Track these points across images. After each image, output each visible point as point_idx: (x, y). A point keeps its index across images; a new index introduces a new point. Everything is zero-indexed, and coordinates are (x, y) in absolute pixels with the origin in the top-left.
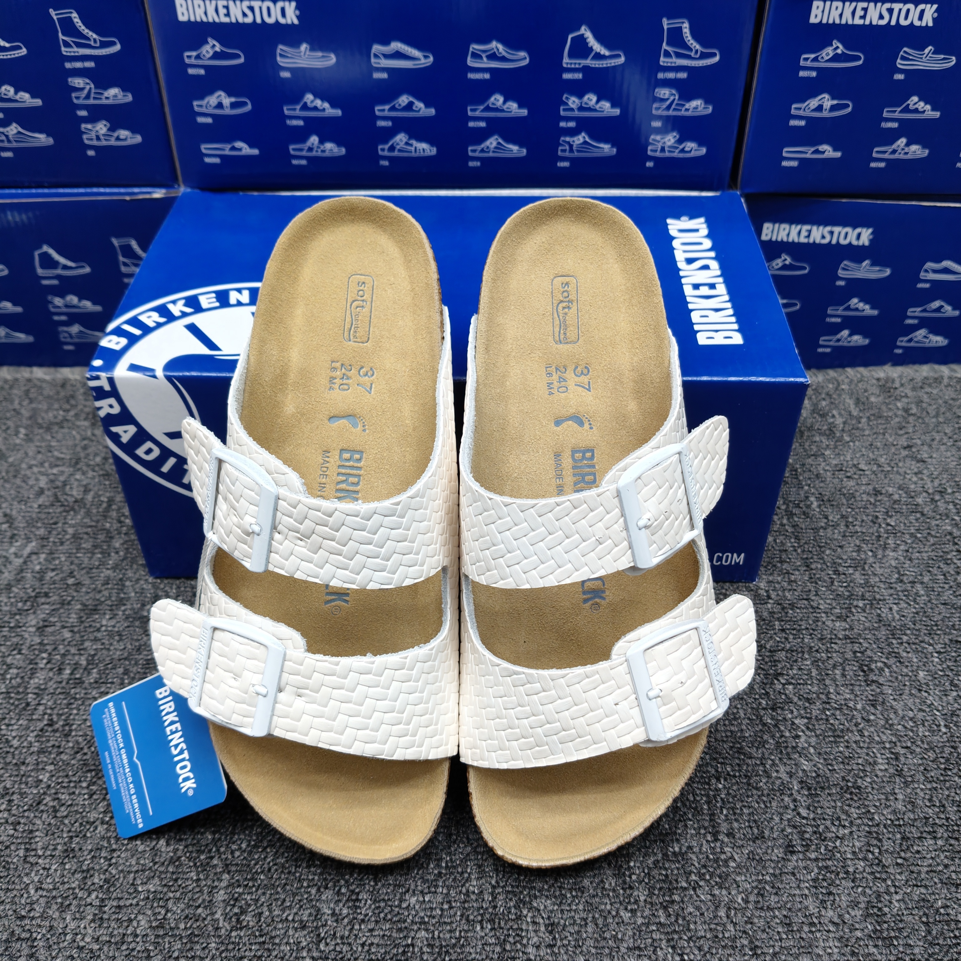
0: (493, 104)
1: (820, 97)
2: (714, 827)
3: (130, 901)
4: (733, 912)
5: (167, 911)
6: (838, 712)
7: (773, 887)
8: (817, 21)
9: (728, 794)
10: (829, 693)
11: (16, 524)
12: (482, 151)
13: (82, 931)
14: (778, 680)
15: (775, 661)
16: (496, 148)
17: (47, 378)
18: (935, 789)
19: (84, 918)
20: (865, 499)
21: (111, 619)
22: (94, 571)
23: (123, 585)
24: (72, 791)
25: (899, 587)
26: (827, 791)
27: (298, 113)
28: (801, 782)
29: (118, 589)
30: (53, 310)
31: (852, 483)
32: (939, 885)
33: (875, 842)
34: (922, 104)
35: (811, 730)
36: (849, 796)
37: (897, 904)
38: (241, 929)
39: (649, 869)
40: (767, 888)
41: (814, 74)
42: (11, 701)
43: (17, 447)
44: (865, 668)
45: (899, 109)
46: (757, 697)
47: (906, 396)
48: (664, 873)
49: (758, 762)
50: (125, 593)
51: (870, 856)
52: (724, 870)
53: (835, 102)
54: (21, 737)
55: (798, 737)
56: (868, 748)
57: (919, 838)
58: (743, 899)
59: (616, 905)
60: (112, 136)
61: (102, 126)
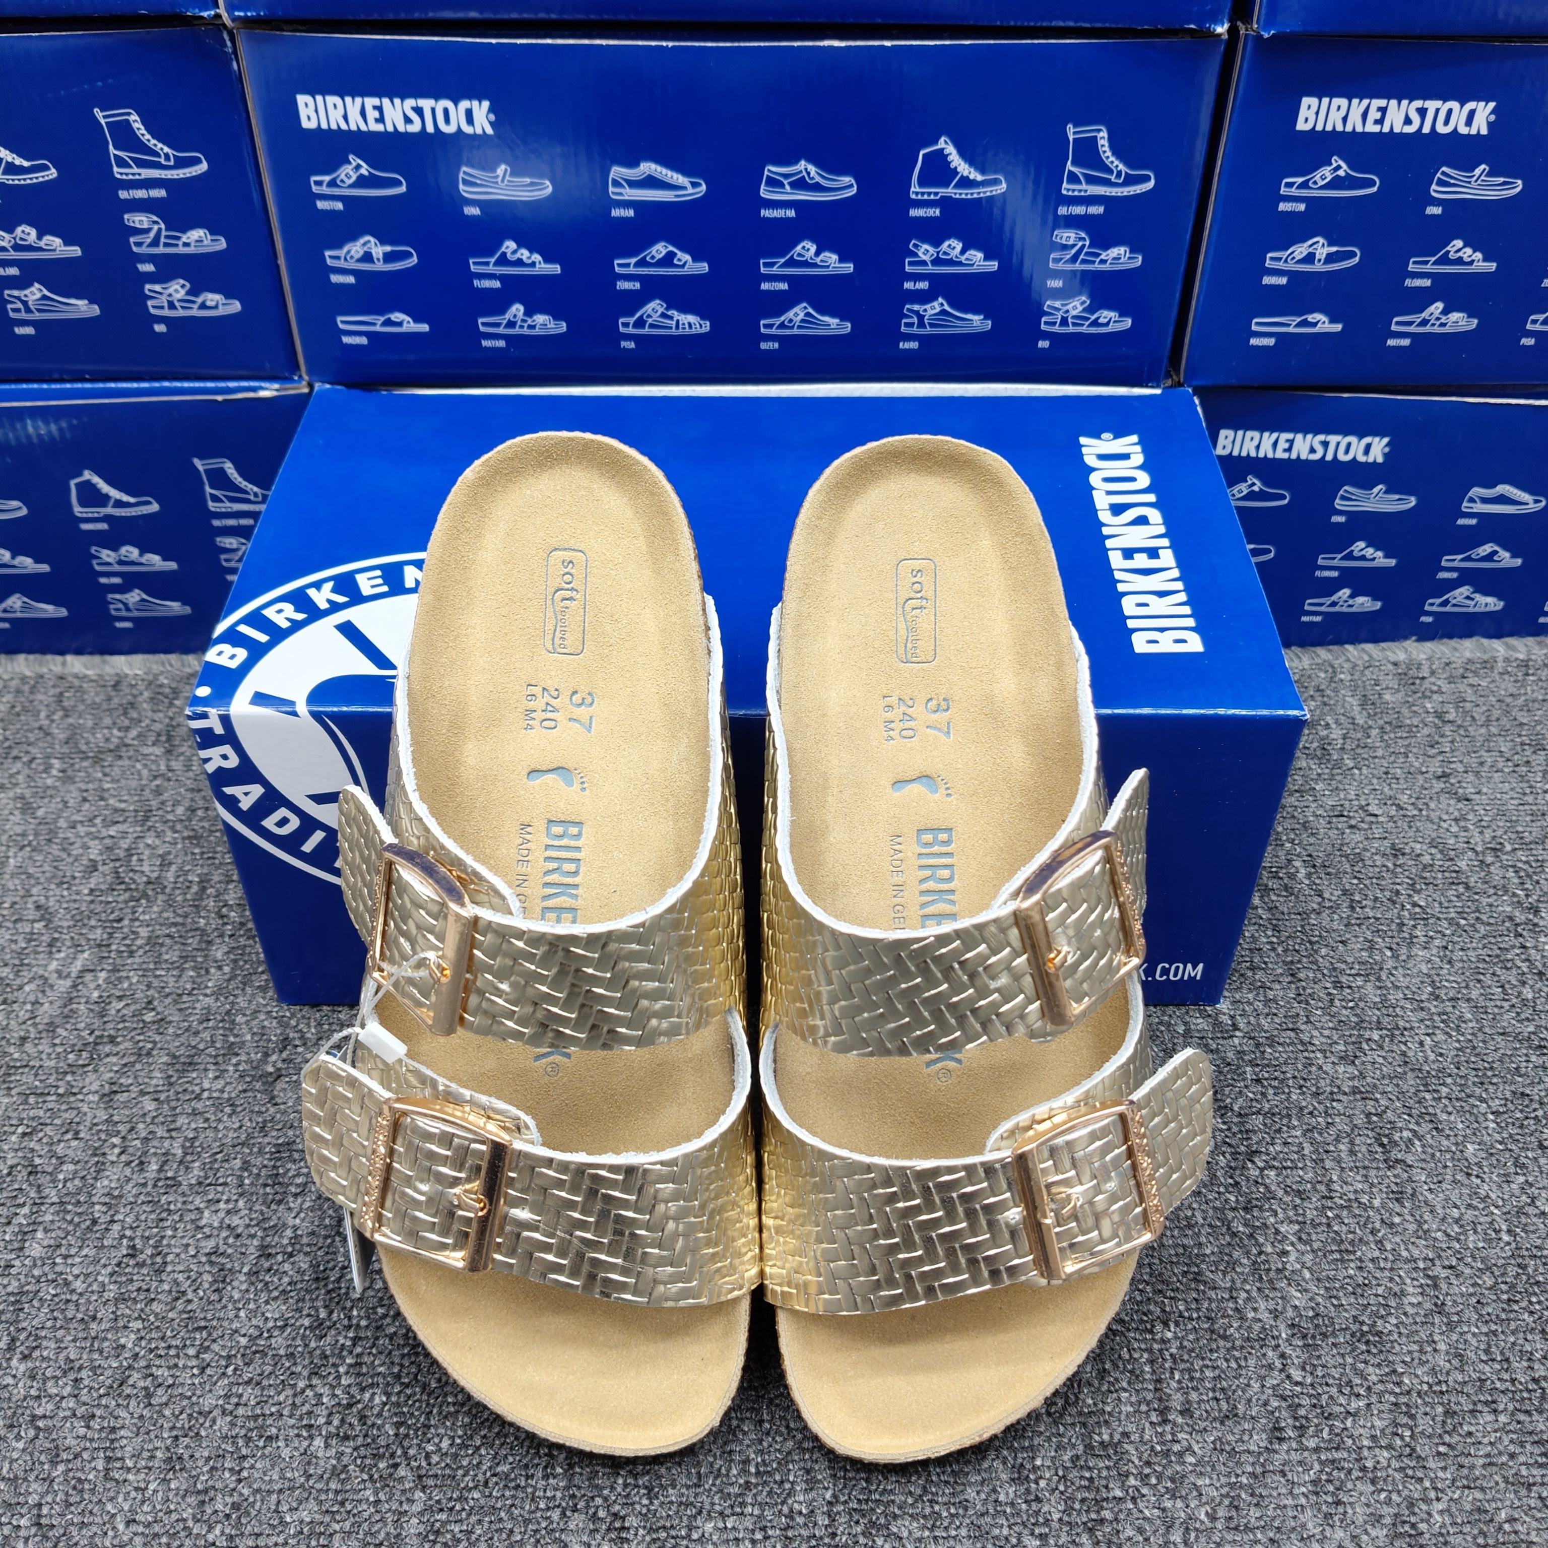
0: (799, 255)
1: (1310, 242)
2: (1160, 1400)
3: (274, 1539)
4: (1193, 1535)
6: (1345, 1213)
7: (1252, 1495)
8: (1308, 127)
9: (1182, 1347)
10: (1331, 1180)
11: (56, 922)
12: (782, 326)
14: (1253, 1162)
15: (1247, 1131)
16: (803, 321)
17: (89, 673)
18: (1494, 1333)
21: (216, 1078)
22: (185, 998)
23: (233, 1022)
24: (172, 1362)
25: (1433, 1007)
26: (1331, 1340)
27: (491, 269)
28: (1292, 1326)
29: (223, 1028)
30: (97, 568)
31: (1358, 837)
32: (1502, 1485)
33: (1405, 1420)
34: (1469, 251)
35: (1306, 1243)
36: (1364, 1348)
37: (1438, 1517)
39: (1066, 1468)
40: (1244, 1496)
41: (1302, 207)
42: (68, 1218)
43: (49, 792)
44: (1385, 1140)
45: (1433, 259)
46: (1222, 1189)
47: (1440, 692)
48: (1087, 1475)
49: (1227, 1296)
50: (236, 1036)
51: (1399, 1442)
52: (1178, 1468)
53: (1334, 249)
54: (87, 1275)
55: (1285, 1253)
57: (1472, 1411)
58: (1207, 1513)
59: (1016, 1528)
60: (193, 302)
61: (178, 287)
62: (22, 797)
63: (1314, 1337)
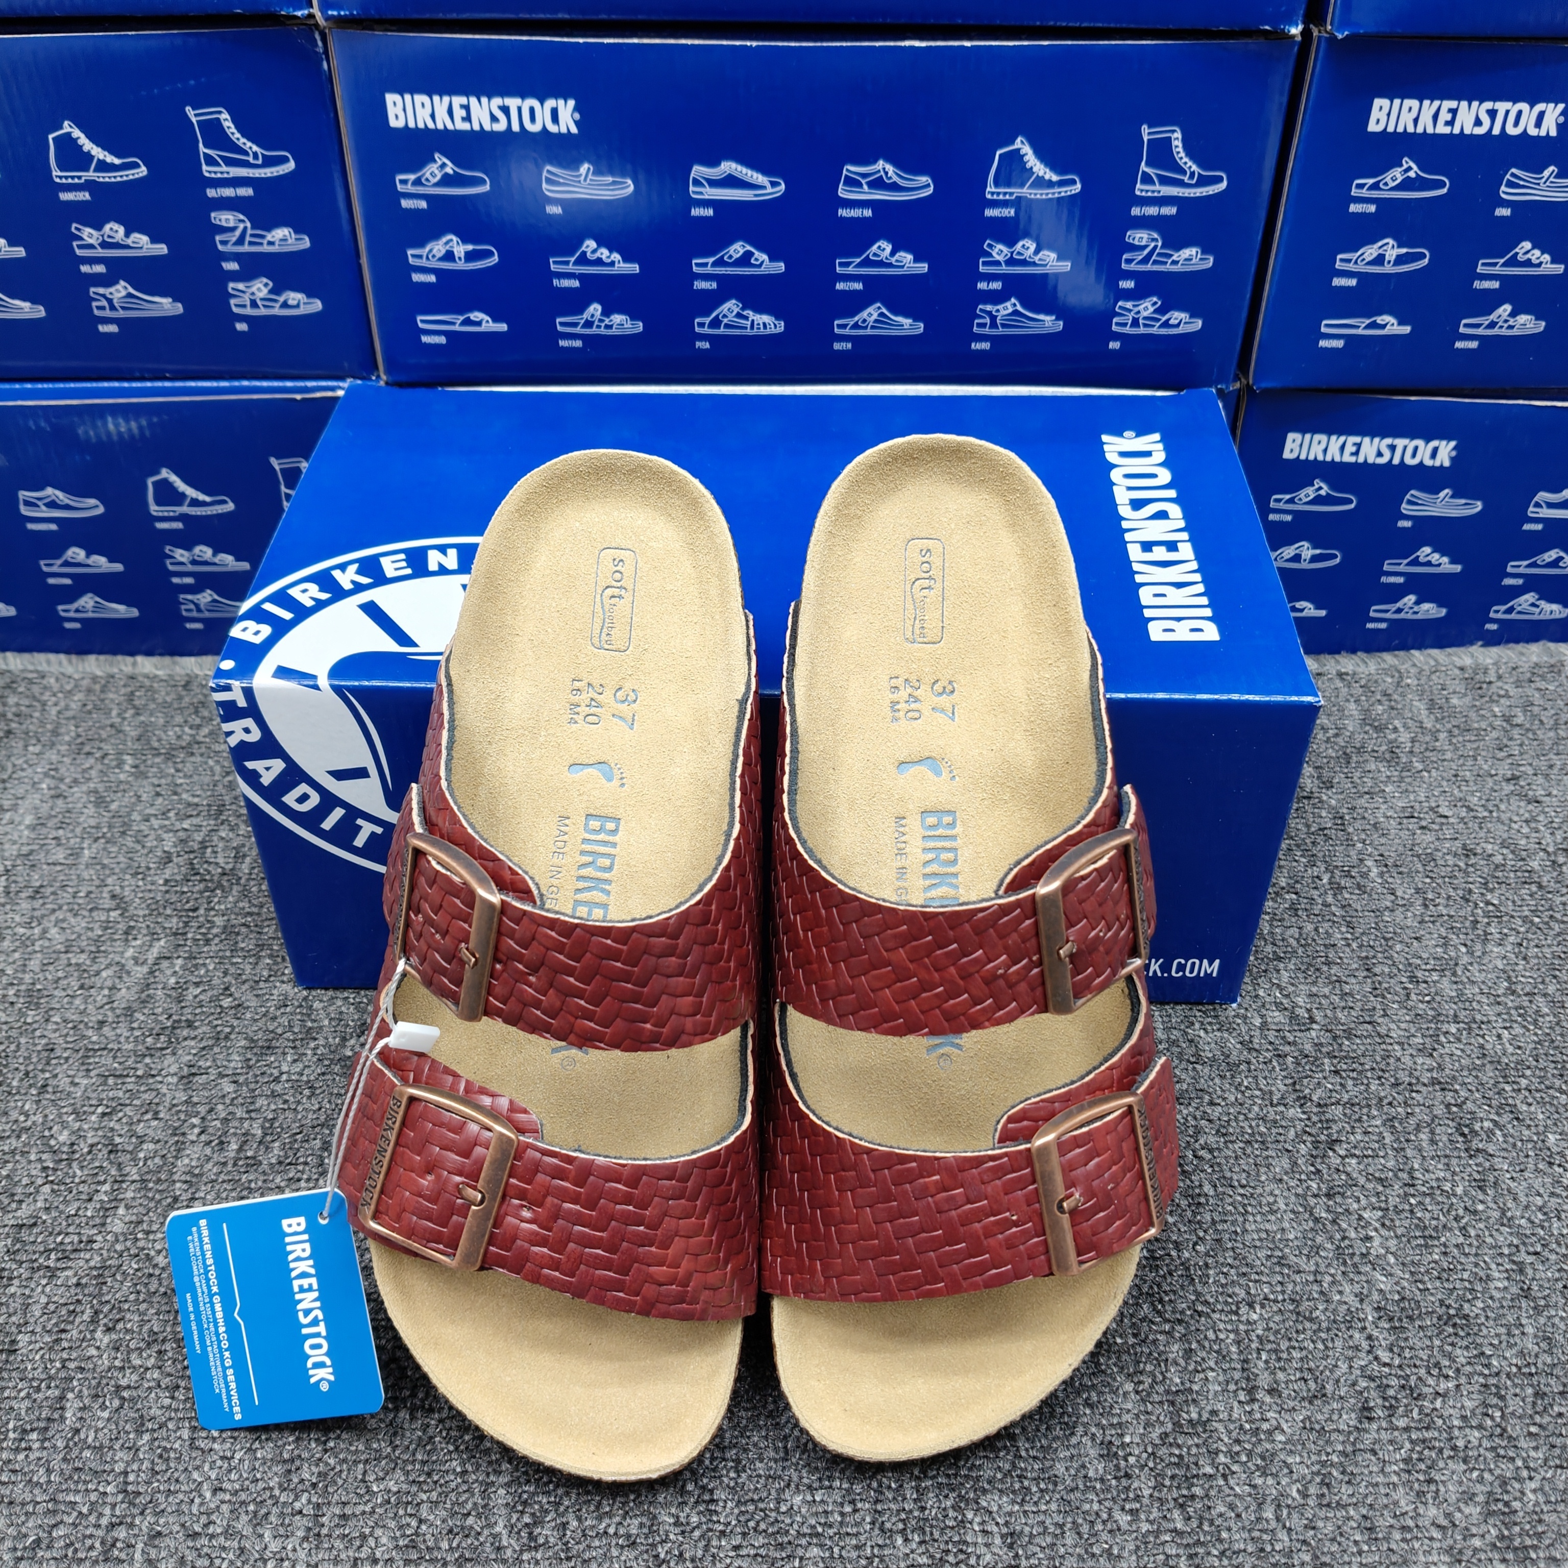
0: (875, 255)
1: (1380, 244)
2: (1248, 1379)
3: (361, 1508)
4: (1285, 1512)
5: (421, 1521)
6: (1428, 1200)
7: (1343, 1473)
8: (1379, 128)
9: (1268, 1328)
10: (1412, 1168)
11: (131, 911)
12: (856, 326)
13: (290, 1555)
14: (1334, 1151)
15: (1327, 1121)
16: (876, 321)
17: (160, 673)
19: (293, 1534)
20: (1450, 863)
21: (295, 1061)
22: (262, 985)
25: (1510, 1001)
26: (1418, 1323)
27: (571, 268)
28: (1378, 1309)
30: (171, 568)
31: (1429, 837)
33: (1495, 1401)
34: (1537, 253)
35: (1390, 1229)
36: (1451, 1330)
37: (1531, 1496)
38: (536, 1549)
39: (1155, 1445)
40: (1335, 1473)
41: (1372, 208)
42: (150, 1195)
43: (122, 787)
44: (1466, 1131)
45: (1502, 261)
46: (1303, 1177)
47: (1507, 696)
48: (1177, 1452)
49: (1311, 1279)
51: (1489, 1422)
52: (1268, 1446)
53: (1404, 251)
55: (1368, 1238)
56: (1476, 1255)
58: (1298, 1490)
59: (1107, 1504)
60: (275, 301)
61: (261, 286)
62: (96, 791)
63: (1400, 1320)
